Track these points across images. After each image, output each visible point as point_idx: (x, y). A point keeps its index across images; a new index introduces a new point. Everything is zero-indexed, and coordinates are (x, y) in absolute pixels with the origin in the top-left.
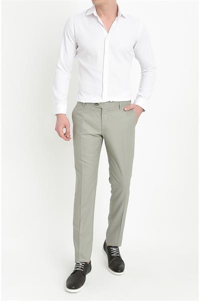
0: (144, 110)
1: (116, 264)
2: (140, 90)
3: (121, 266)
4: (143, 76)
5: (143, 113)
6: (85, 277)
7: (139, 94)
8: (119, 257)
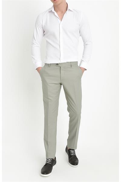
0: (86, 70)
1: (73, 160)
2: (83, 57)
3: (76, 161)
4: (84, 47)
5: (85, 71)
6: (52, 167)
7: (82, 59)
8: (75, 156)
